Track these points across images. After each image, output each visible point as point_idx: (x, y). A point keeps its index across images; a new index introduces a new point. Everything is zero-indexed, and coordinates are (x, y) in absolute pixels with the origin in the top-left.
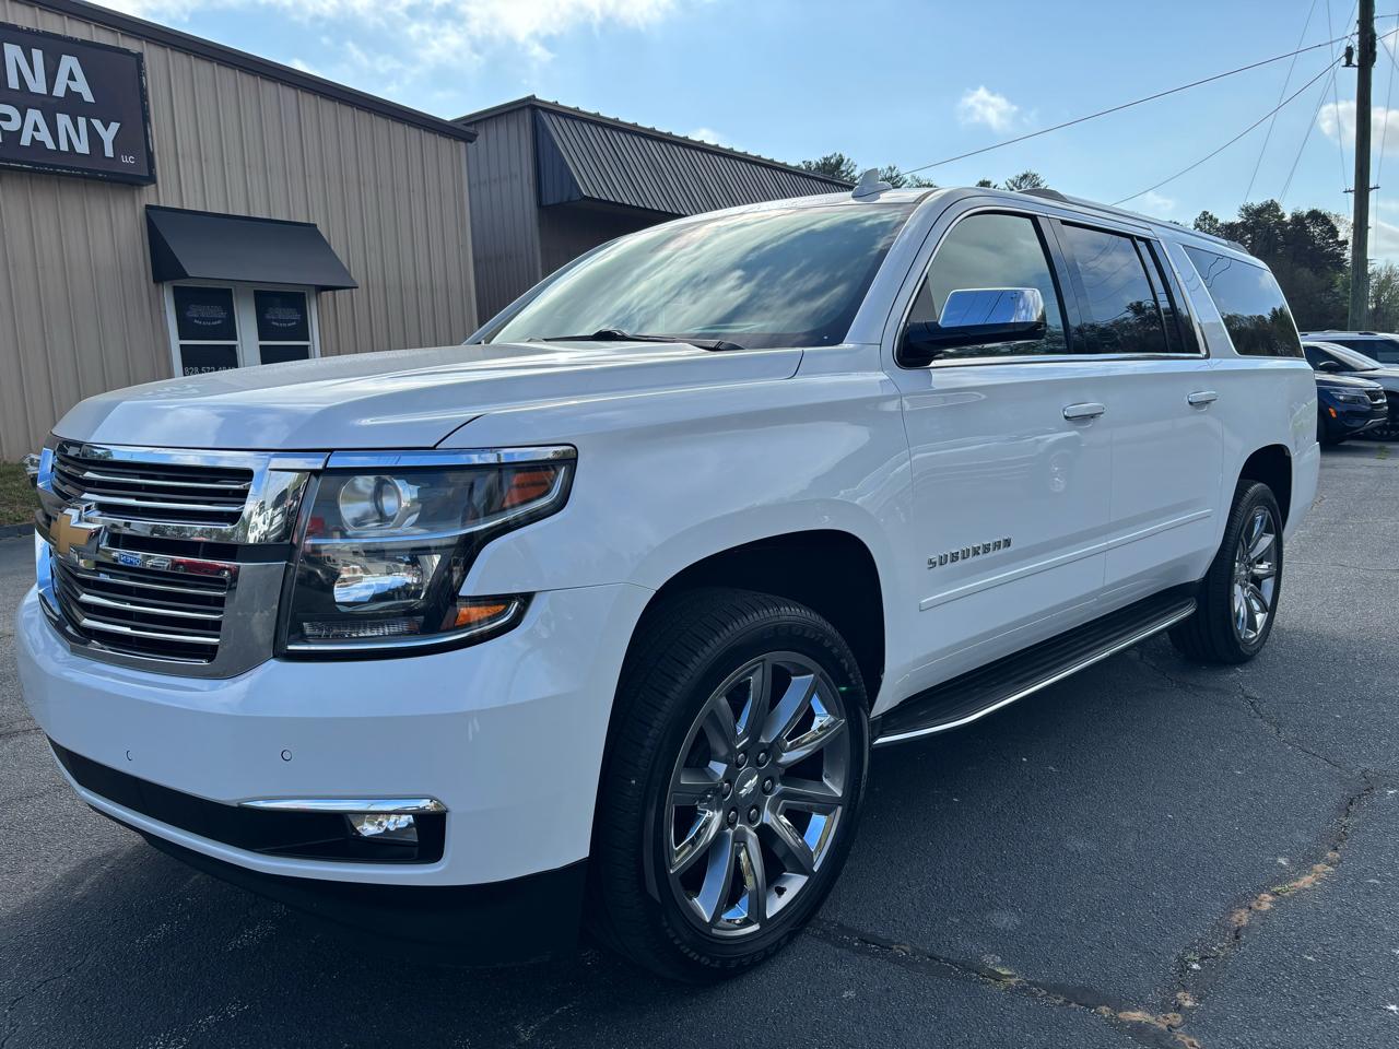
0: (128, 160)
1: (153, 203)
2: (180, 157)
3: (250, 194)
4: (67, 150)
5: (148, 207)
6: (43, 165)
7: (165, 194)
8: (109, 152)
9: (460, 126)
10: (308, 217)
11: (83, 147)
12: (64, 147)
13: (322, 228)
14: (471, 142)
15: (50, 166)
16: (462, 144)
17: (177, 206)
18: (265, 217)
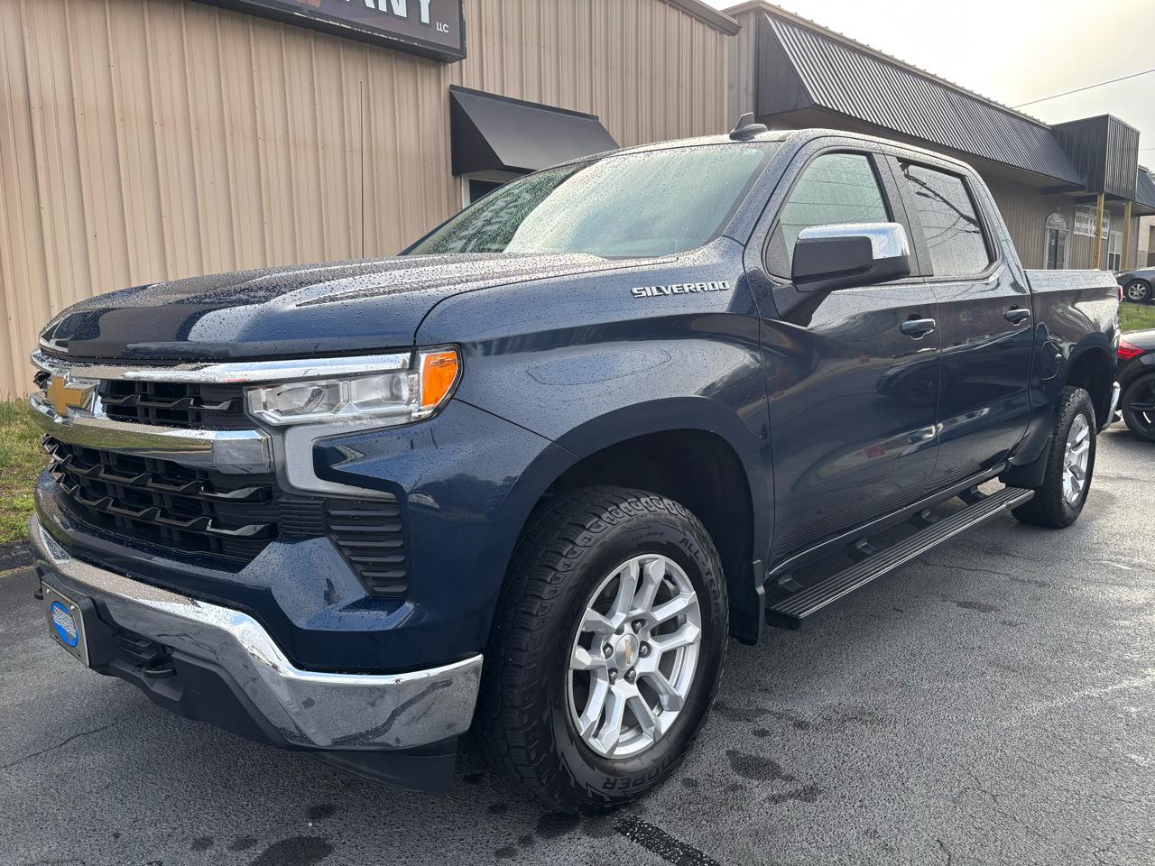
0: (442, 28)
1: (457, 83)
2: (483, 31)
3: (543, 78)
4: (385, 10)
5: (452, 87)
6: (363, 26)
7: (467, 75)
8: (425, 18)
9: (726, 16)
10: (592, 110)
11: (400, 10)
12: (383, 7)
13: (603, 121)
14: (733, 35)
15: (369, 28)
16: (725, 36)
17: (477, 88)
18: (554, 106)
